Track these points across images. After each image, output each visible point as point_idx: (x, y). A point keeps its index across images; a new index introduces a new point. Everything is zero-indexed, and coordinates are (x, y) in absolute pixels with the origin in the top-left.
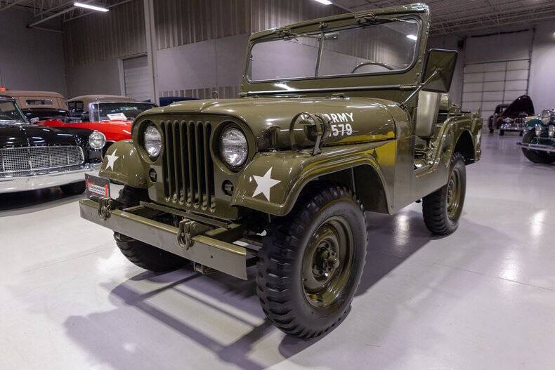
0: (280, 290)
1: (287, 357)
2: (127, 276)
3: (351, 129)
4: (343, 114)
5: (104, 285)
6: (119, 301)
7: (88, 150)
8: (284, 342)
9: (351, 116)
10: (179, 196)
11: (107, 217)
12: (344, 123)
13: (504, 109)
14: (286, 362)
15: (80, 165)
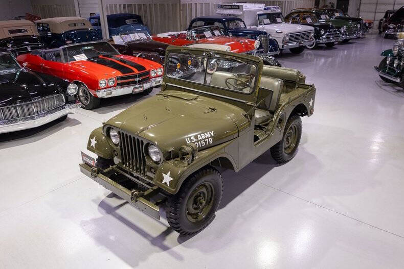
0: (176, 219)
1: (180, 243)
2: (104, 195)
3: (212, 141)
4: (208, 133)
5: (94, 201)
6: (103, 211)
7: (67, 96)
8: (180, 236)
9: (212, 133)
10: (129, 165)
11: (96, 177)
12: (208, 138)
13: (391, 15)
14: (180, 246)
15: (63, 106)
